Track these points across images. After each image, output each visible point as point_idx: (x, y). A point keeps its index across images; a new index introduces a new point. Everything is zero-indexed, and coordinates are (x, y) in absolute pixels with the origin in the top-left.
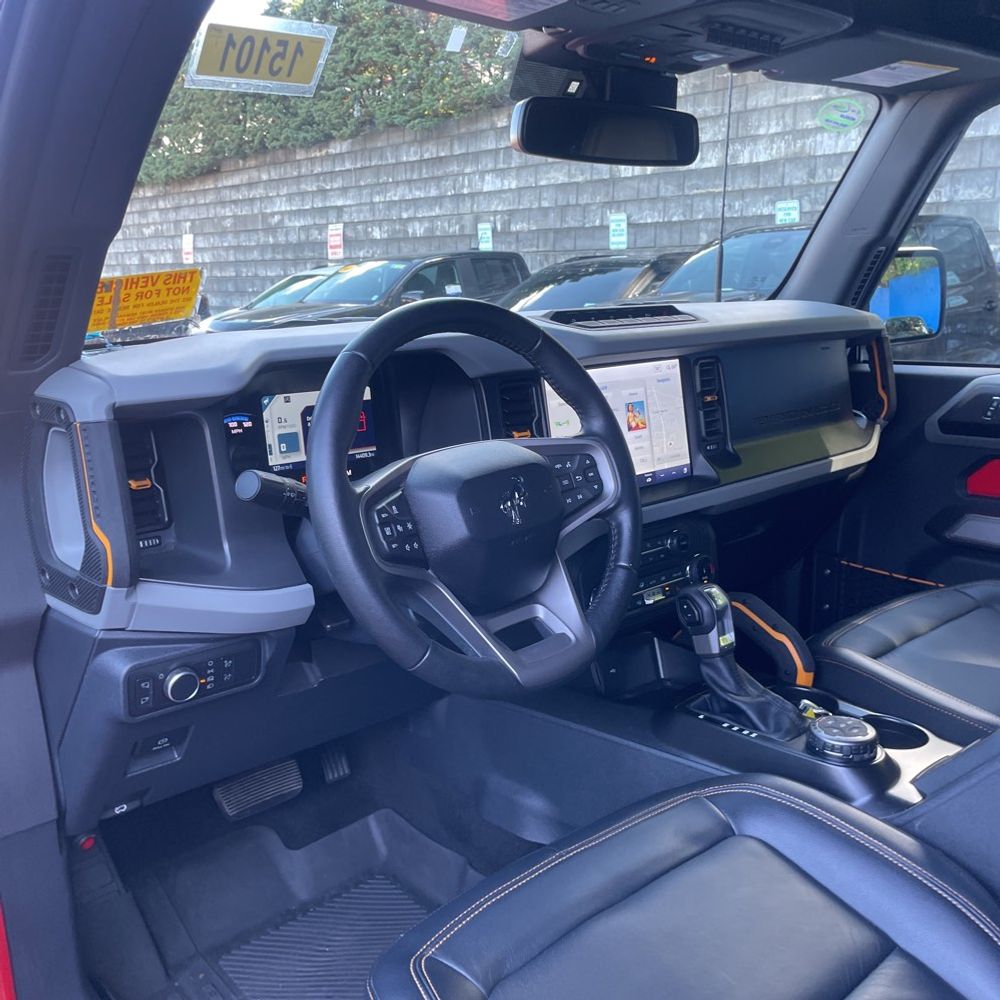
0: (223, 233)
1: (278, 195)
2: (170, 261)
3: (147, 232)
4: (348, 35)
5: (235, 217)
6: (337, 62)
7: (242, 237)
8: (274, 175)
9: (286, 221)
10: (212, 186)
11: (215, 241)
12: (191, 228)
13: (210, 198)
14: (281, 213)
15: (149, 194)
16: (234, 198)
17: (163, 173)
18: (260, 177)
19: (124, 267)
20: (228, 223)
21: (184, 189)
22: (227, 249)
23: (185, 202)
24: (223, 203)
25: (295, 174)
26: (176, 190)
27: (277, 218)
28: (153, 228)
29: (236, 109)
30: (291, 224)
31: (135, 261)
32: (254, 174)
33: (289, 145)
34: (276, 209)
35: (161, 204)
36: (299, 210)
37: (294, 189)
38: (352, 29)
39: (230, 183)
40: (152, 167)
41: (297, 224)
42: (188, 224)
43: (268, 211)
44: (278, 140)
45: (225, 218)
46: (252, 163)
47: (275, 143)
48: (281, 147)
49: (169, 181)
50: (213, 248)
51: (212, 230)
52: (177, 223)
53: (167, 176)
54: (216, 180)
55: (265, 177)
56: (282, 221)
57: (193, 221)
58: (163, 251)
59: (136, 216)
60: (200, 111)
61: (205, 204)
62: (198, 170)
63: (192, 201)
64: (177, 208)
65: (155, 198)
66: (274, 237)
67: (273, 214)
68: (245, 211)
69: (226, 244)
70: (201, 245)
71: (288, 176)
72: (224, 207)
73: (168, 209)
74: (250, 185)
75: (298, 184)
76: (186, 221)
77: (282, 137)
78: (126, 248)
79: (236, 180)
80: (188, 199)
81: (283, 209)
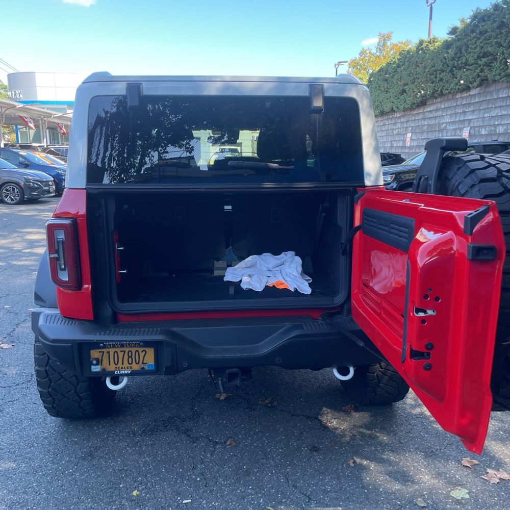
0: (422, 133)
1: (447, 115)
2: (401, 145)
3: (395, 132)
4: (481, 40)
5: (428, 125)
6: (475, 53)
7: (430, 134)
8: (447, 105)
9: (448, 126)
10: (422, 111)
11: (419, 136)
12: (412, 130)
13: (421, 116)
14: (446, 123)
15: (398, 116)
16: (429, 116)
17: (402, 107)
18: (441, 106)
19: (385, 148)
20: (425, 128)
21: (411, 113)
22: (423, 139)
23: (411, 119)
24: (424, 119)
25: (455, 104)
26: (409, 113)
27: (444, 125)
28: (397, 130)
29: (433, 77)
30: (449, 128)
31: (389, 145)
32: (439, 105)
33: (452, 92)
34: (444, 121)
35: (402, 120)
36: (453, 122)
37: (453, 112)
38: (483, 37)
39: (429, 110)
40: (399, 104)
41: (452, 128)
42: (410, 128)
43: (442, 122)
44: (448, 90)
45: (424, 125)
46: (439, 100)
47: (447, 91)
48: (449, 93)
49: (405, 110)
50: (418, 139)
51: (419, 131)
52: (406, 128)
53: (404, 107)
54: (424, 109)
55: (443, 106)
56: (446, 127)
57: (412, 127)
58: (399, 140)
59: (392, 125)
60: (419, 78)
61: (418, 119)
62: (416, 105)
63: (413, 118)
64: (407, 122)
65: (400, 117)
66: (442, 134)
67: (443, 123)
68: (432, 122)
69: (423, 137)
70: (413, 138)
71: (452, 105)
72: (425, 121)
73: (404, 122)
74: (436, 110)
75: (455, 109)
76: (409, 127)
77: (449, 89)
78: (387, 139)
79: (431, 108)
80: (412, 118)
81: (447, 121)
